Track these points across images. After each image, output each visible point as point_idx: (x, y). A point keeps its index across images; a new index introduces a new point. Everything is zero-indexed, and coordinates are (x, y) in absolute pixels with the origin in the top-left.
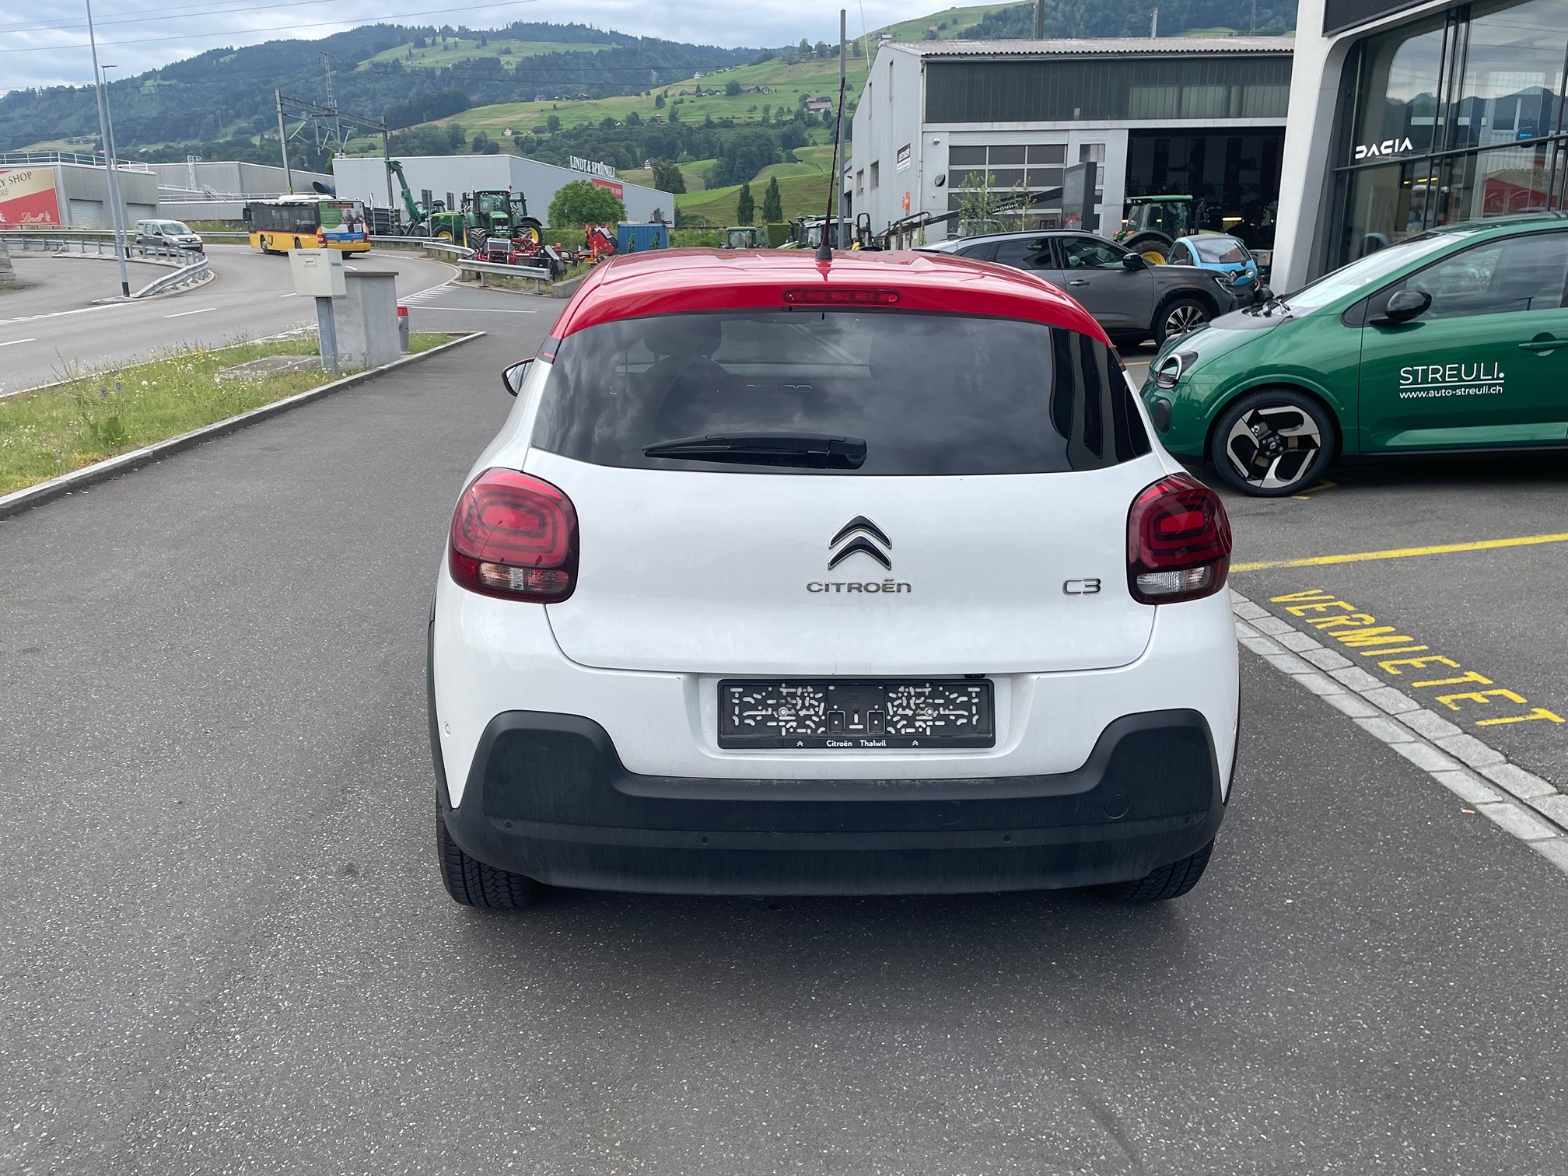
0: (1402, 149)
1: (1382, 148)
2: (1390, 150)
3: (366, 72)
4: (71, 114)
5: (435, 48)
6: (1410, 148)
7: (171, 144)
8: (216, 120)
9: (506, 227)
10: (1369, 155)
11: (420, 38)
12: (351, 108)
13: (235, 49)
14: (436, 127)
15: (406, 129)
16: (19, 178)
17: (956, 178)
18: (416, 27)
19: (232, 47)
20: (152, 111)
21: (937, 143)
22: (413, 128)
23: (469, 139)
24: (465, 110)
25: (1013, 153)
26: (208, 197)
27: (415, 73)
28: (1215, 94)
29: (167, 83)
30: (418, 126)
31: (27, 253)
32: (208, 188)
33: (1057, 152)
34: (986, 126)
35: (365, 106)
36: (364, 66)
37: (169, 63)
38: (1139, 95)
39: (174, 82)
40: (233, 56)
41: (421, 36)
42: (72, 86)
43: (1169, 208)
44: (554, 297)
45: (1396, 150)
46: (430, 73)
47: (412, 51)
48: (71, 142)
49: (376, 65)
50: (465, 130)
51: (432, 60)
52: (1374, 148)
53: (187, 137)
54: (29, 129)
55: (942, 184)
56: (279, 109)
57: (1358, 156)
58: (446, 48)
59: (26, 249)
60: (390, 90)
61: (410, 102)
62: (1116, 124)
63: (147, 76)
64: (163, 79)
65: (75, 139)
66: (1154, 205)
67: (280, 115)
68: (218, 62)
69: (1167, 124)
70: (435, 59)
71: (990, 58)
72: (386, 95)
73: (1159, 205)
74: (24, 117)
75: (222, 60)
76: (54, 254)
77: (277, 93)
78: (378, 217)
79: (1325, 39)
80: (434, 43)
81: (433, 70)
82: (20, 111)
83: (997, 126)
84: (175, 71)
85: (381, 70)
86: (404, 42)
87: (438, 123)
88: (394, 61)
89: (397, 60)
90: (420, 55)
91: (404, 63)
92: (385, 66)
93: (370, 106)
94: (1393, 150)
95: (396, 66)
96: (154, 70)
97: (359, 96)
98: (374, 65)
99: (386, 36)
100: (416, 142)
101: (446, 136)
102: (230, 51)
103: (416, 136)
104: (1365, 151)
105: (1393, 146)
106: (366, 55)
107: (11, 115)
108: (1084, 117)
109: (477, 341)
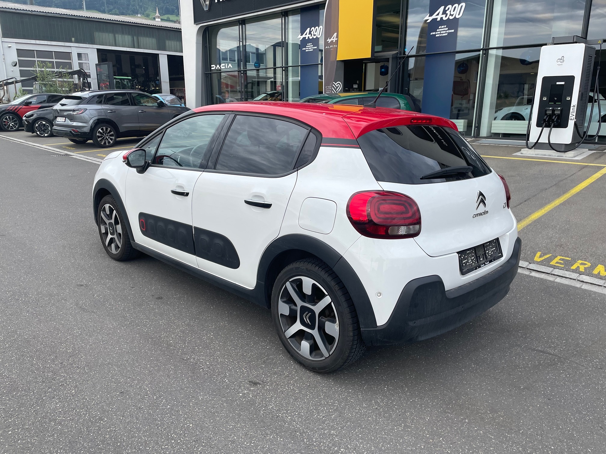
0: (228, 67)
1: (221, 66)
2: (224, 67)
6: (231, 67)
10: (217, 68)
17: (22, 64)
21: (10, 47)
25: (48, 54)
28: (128, 38)
33: (68, 55)
34: (33, 42)
38: (97, 35)
43: (123, 81)
45: (226, 67)
52: (218, 66)
55: (15, 65)
57: (212, 68)
62: (91, 46)
66: (117, 80)
69: (112, 48)
71: (30, 13)
73: (119, 80)
79: (195, 25)
83: (38, 42)
94: (225, 67)
104: (215, 67)
105: (225, 66)
108: (76, 41)
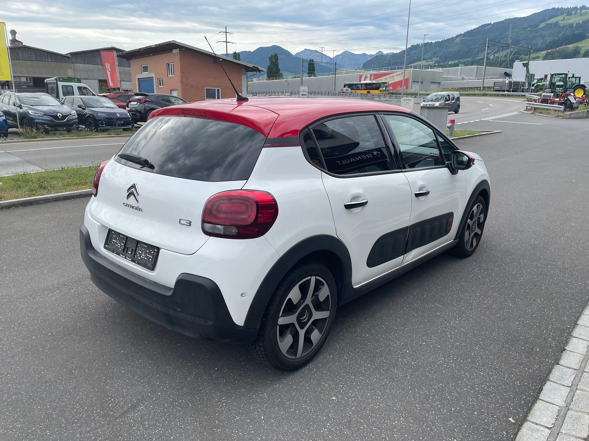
3: (543, 28)
4: (429, 51)
5: (576, 15)
7: (460, 60)
8: (478, 51)
9: (561, 89)
11: (569, 12)
12: (533, 42)
13: (492, 23)
14: (568, 48)
15: (554, 49)
16: (399, 75)
18: (569, 7)
19: (491, 23)
20: (456, 49)
22: (557, 49)
23: (582, 52)
24: (583, 40)
26: (463, 79)
27: (564, 26)
29: (464, 38)
30: (560, 47)
31: (390, 100)
32: (464, 76)
35: (539, 41)
36: (542, 25)
37: (466, 31)
39: (466, 38)
40: (490, 26)
41: (571, 11)
42: (432, 42)
44: (563, 118)
46: (571, 26)
47: (565, 17)
48: (427, 62)
49: (548, 24)
50: (581, 48)
51: (573, 20)
53: (467, 57)
54: (415, 58)
56: (487, 45)
58: (581, 15)
59: (390, 98)
60: (551, 34)
61: (559, 38)
63: (457, 36)
64: (463, 37)
65: (429, 60)
67: (487, 48)
68: (484, 29)
70: (574, 20)
72: (549, 36)
74: (415, 53)
75: (486, 28)
76: (397, 100)
77: (488, 39)
78: (515, 85)
80: (575, 13)
81: (572, 24)
82: (414, 51)
84: (469, 33)
85: (550, 26)
86: (562, 14)
87: (570, 46)
88: (556, 22)
89: (557, 22)
90: (569, 18)
91: (560, 22)
92: (551, 24)
93: (541, 41)
95: (557, 24)
96: (461, 34)
97: (537, 37)
98: (547, 24)
99: (555, 12)
100: (557, 54)
101: (572, 51)
102: (490, 24)
103: (558, 52)
106: (544, 21)
107: (410, 53)
109: (495, 134)
